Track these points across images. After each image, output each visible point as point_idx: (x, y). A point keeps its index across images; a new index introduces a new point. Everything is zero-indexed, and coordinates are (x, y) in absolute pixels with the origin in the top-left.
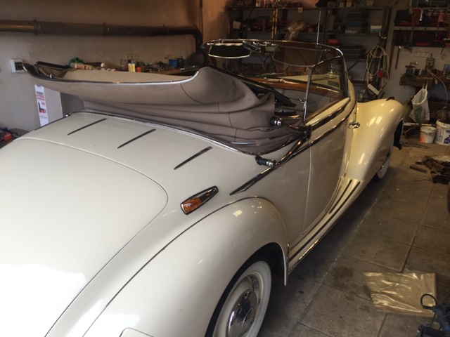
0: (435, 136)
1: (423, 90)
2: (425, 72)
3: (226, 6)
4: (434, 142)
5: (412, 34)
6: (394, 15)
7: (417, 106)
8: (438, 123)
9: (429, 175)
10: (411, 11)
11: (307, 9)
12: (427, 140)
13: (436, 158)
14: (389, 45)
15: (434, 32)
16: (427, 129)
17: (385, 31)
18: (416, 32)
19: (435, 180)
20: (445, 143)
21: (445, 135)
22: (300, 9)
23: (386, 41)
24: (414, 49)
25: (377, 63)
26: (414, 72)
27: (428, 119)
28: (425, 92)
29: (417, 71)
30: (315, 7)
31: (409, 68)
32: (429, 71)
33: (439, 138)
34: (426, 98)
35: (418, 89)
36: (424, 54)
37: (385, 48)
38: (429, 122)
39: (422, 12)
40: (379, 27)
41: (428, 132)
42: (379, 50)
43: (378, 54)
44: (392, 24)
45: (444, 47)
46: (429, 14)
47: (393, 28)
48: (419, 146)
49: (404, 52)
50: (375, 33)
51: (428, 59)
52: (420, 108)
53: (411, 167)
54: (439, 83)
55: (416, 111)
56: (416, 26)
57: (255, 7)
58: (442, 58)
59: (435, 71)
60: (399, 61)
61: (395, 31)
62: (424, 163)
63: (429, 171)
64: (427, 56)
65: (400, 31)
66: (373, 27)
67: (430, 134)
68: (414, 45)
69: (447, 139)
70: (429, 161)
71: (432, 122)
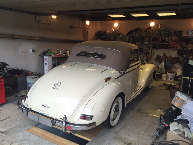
0: (167, 77)
1: (162, 63)
2: (163, 57)
3: (95, 34)
4: (167, 79)
5: (158, 45)
6: (152, 39)
7: (160, 68)
8: (168, 73)
9: (165, 88)
10: (157, 38)
11: (123, 36)
12: (164, 79)
13: (167, 84)
14: (151, 48)
15: (165, 44)
16: (164, 75)
17: (149, 44)
18: (159, 44)
19: (167, 89)
20: (170, 80)
21: (170, 77)
22: (121, 36)
23: (150, 47)
24: (159, 50)
25: (147, 54)
26: (159, 57)
27: (165, 72)
28: (163, 63)
29: (160, 57)
30: (126, 35)
31: (158, 55)
32: (164, 57)
33: (168, 78)
34: (163, 65)
35: (161, 62)
36: (162, 52)
37: (149, 49)
38: (165, 73)
39: (161, 38)
40: (147, 42)
41: (164, 76)
42: (148, 49)
43: (147, 51)
44: (151, 41)
45: (169, 49)
46: (163, 39)
47: (152, 43)
48: (162, 81)
49: (156, 51)
50: (146, 44)
51: (164, 53)
52: (162, 69)
53: (159, 86)
54: (168, 61)
55: (160, 69)
56: (159, 42)
57: (105, 34)
58: (168, 53)
59: (166, 57)
60: (154, 53)
61: (152, 44)
62: (163, 85)
63: (165, 87)
64: (163, 52)
65: (154, 44)
66: (145, 42)
67: (165, 77)
68: (159, 48)
69: (171, 78)
70: (165, 85)
71: (166, 73)
